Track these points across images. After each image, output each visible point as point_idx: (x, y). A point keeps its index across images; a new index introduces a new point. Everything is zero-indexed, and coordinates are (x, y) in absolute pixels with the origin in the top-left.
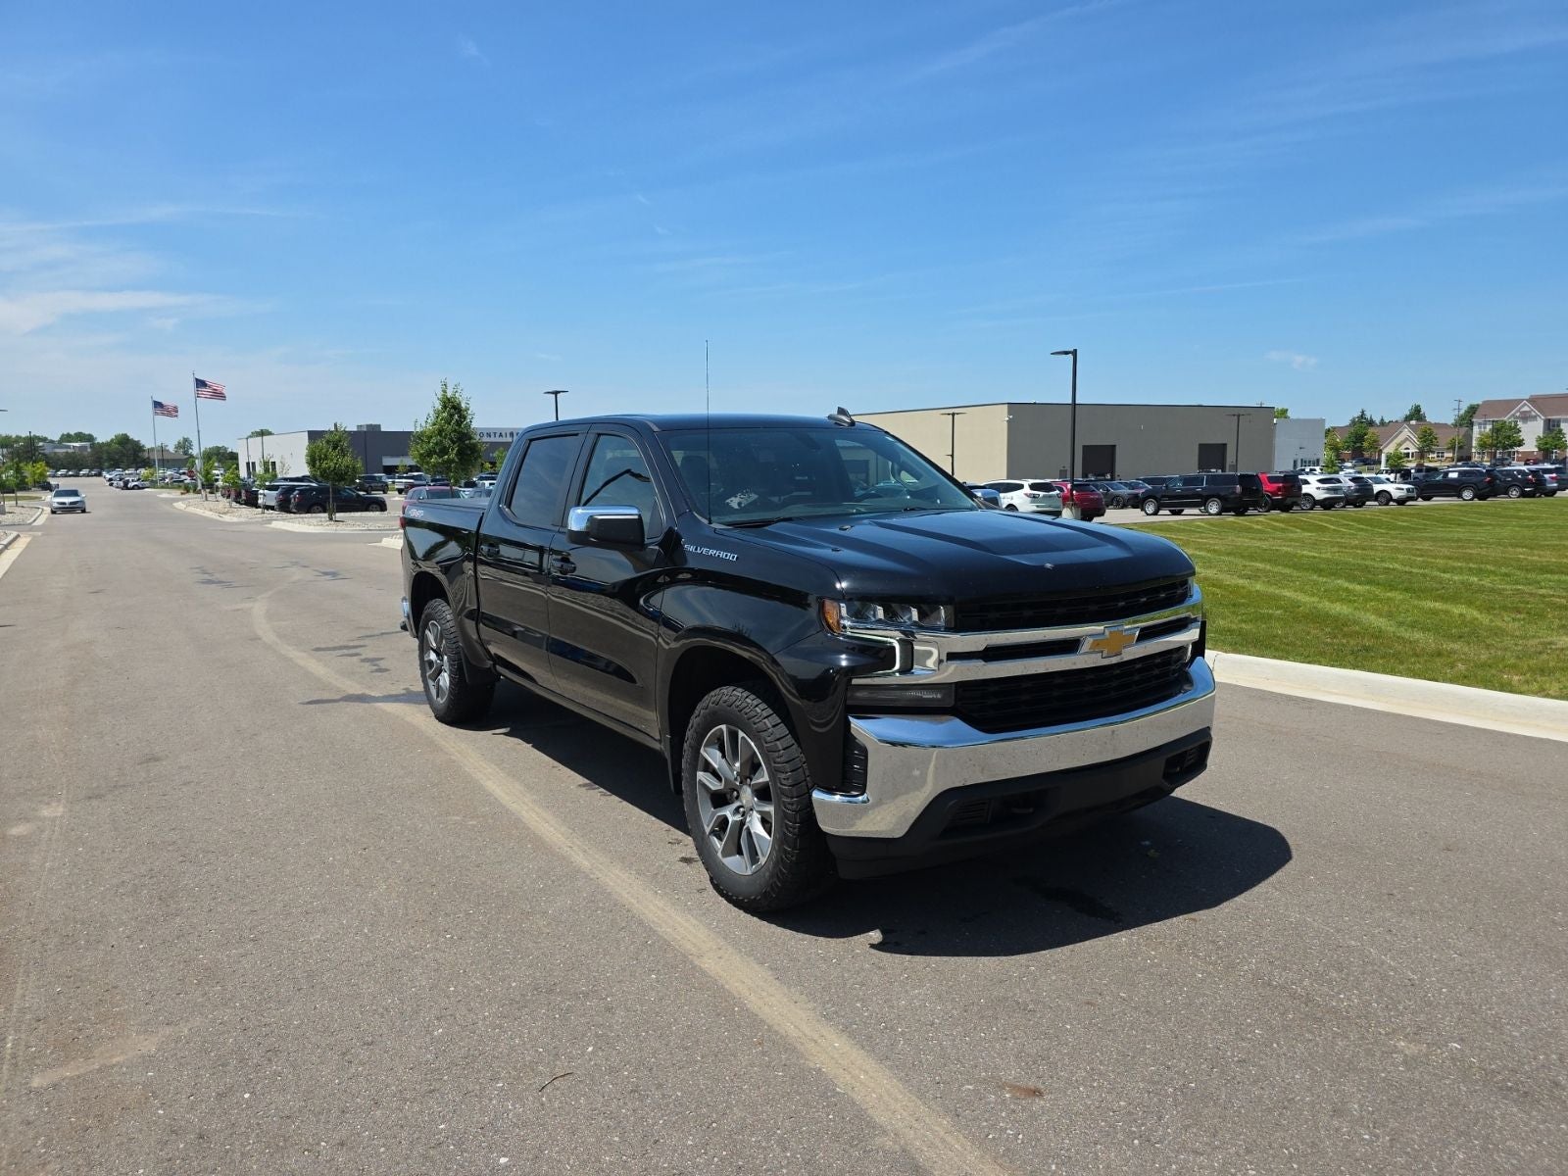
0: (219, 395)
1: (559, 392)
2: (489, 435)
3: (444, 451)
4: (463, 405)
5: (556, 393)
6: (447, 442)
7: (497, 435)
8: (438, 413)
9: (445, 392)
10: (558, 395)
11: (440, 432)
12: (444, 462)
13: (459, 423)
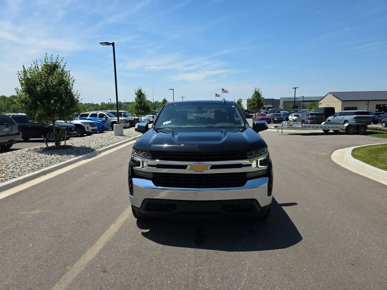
0: (227, 92)
1: (296, 88)
2: (290, 99)
3: (254, 104)
4: (260, 93)
5: (295, 88)
6: (255, 102)
7: (293, 99)
8: (253, 95)
9: (256, 90)
10: (296, 89)
11: (254, 100)
12: (254, 107)
13: (259, 98)
